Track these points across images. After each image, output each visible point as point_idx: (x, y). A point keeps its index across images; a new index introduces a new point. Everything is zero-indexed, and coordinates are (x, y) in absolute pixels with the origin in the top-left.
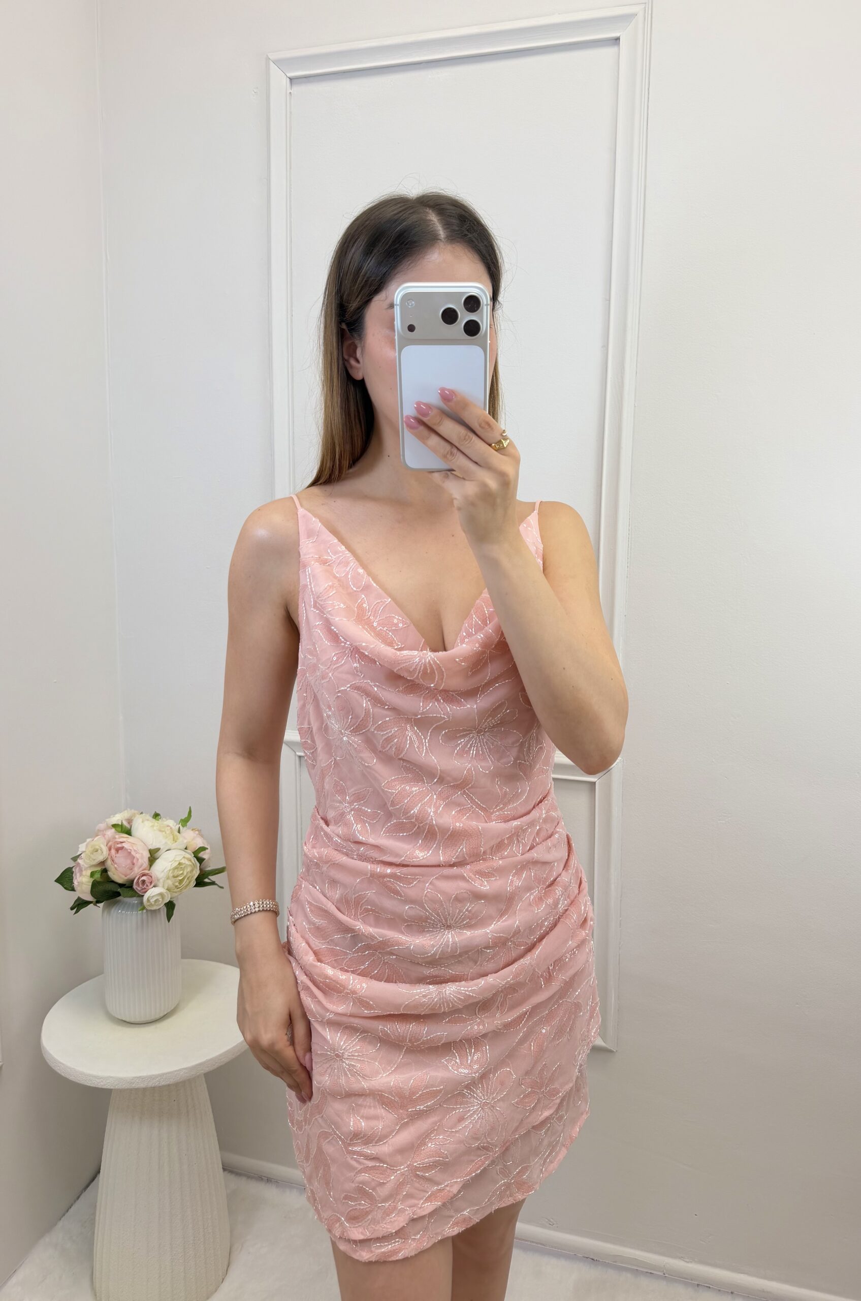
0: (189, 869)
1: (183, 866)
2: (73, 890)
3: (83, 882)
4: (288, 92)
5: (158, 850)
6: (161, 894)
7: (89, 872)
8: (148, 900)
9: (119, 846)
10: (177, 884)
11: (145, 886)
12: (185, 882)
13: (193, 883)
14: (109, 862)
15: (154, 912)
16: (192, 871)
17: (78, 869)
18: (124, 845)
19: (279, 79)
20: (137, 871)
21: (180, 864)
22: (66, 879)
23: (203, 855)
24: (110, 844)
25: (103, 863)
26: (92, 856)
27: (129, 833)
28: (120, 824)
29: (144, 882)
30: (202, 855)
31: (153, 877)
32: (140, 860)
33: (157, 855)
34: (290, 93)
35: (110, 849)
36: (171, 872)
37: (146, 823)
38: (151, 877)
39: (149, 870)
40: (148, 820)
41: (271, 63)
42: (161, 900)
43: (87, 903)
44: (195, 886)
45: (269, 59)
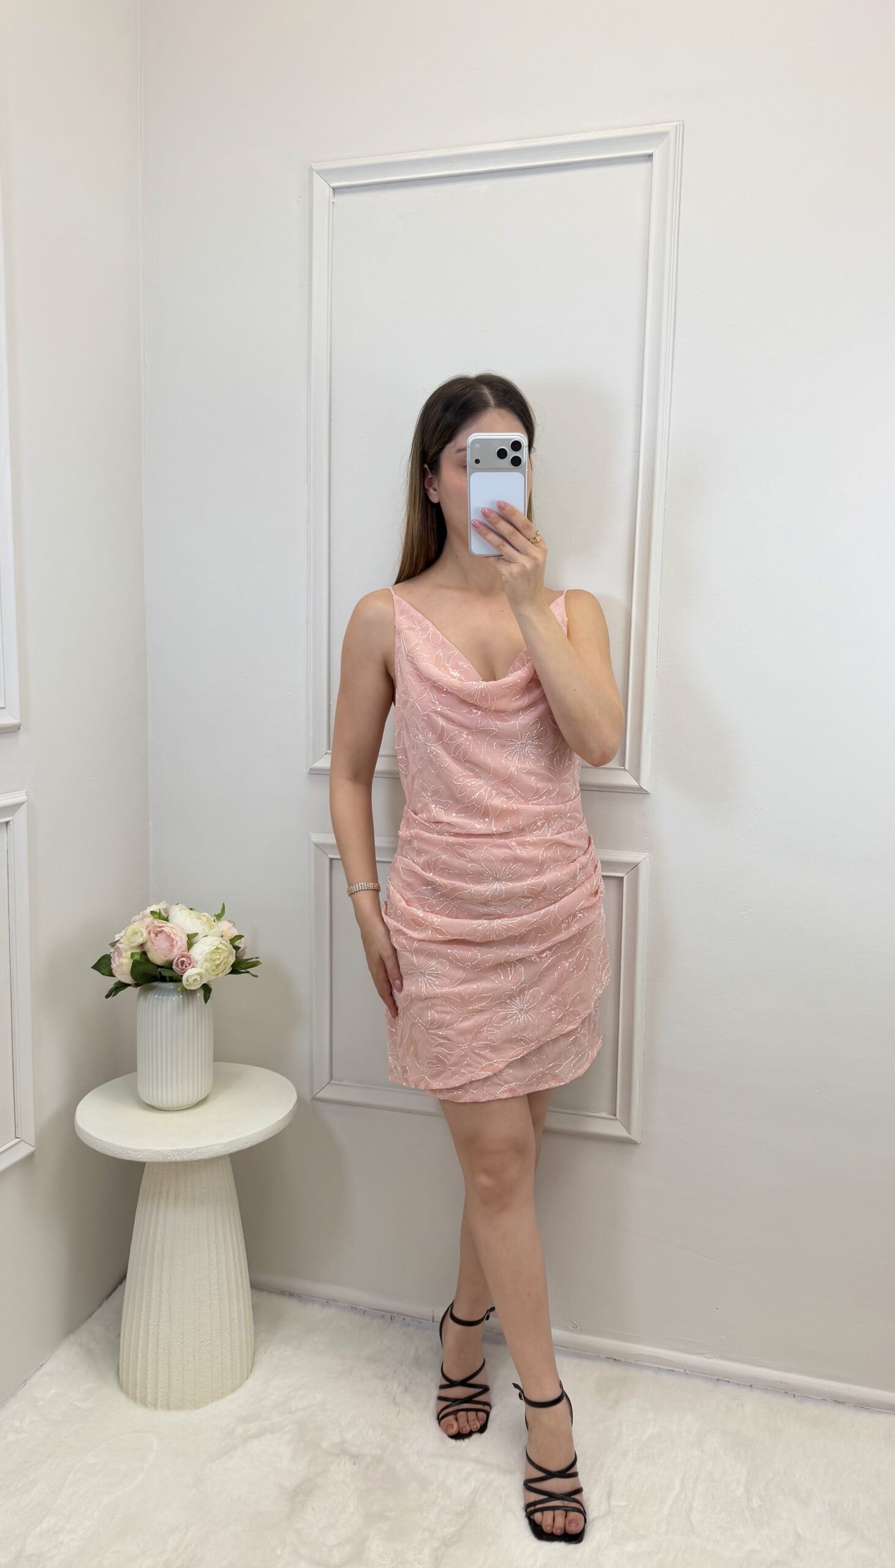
0: (226, 954)
1: (220, 951)
2: (111, 974)
3: (122, 966)
4: (331, 202)
5: (196, 934)
6: (199, 974)
7: (129, 954)
8: (187, 980)
9: (159, 929)
10: (214, 968)
11: (184, 967)
12: (221, 967)
13: (229, 970)
14: (149, 944)
15: (192, 993)
16: (228, 957)
17: (116, 954)
18: (163, 928)
19: (322, 189)
20: (175, 954)
21: (217, 948)
22: (103, 965)
23: (240, 943)
24: (149, 929)
25: (142, 945)
26: (132, 938)
27: (167, 919)
28: (158, 911)
29: (183, 962)
30: (236, 944)
31: (192, 959)
32: (179, 943)
33: (194, 940)
34: (333, 202)
35: (149, 934)
36: (209, 955)
37: (183, 911)
38: (190, 959)
39: (188, 952)
40: (185, 909)
41: (315, 173)
42: (199, 979)
43: (125, 985)
44: (230, 973)
45: (313, 169)
